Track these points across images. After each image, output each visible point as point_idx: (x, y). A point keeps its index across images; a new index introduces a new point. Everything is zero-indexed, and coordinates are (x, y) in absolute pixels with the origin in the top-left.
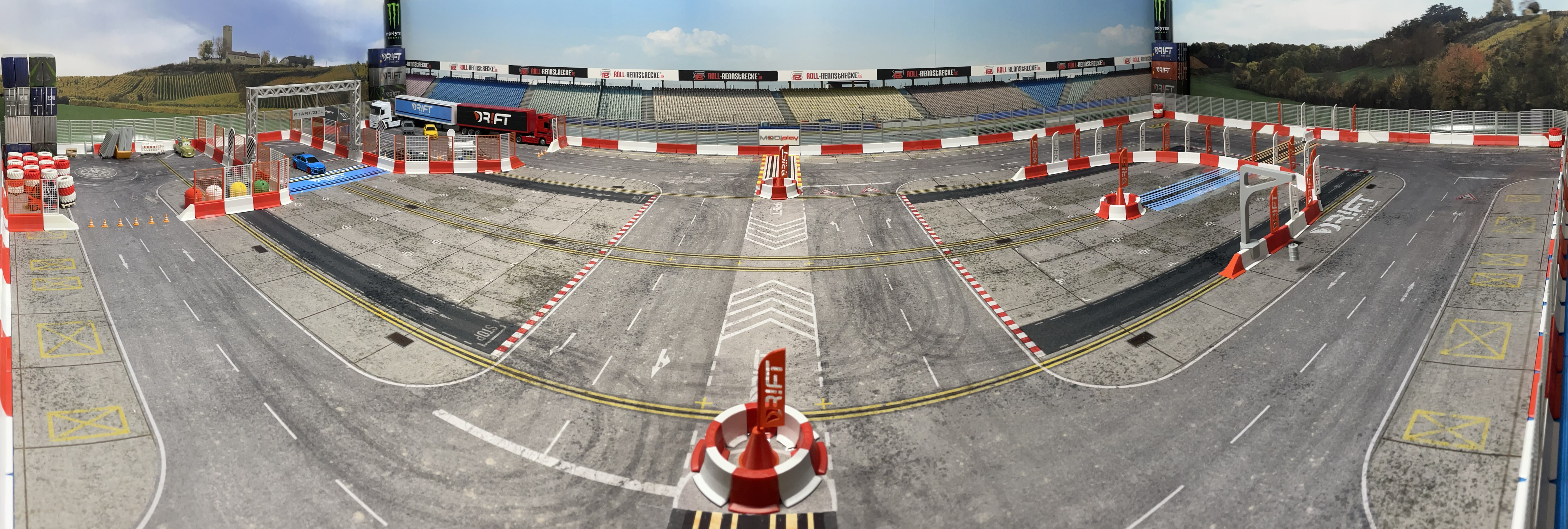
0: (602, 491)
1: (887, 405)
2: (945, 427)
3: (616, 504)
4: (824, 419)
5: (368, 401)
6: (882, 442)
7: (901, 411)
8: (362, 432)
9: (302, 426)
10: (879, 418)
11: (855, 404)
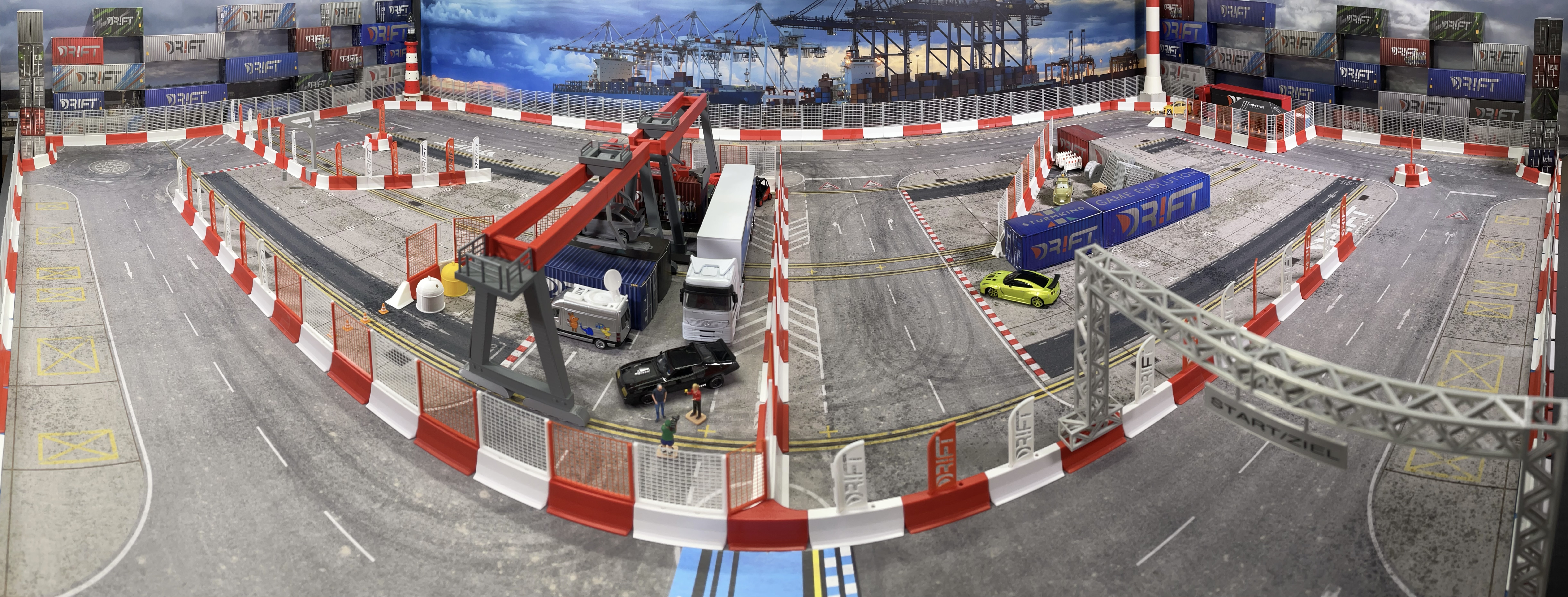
1: (892, 433)
5: (362, 426)
6: (890, 473)
7: (908, 440)
8: (354, 460)
9: (293, 452)
10: (886, 448)
11: (860, 432)
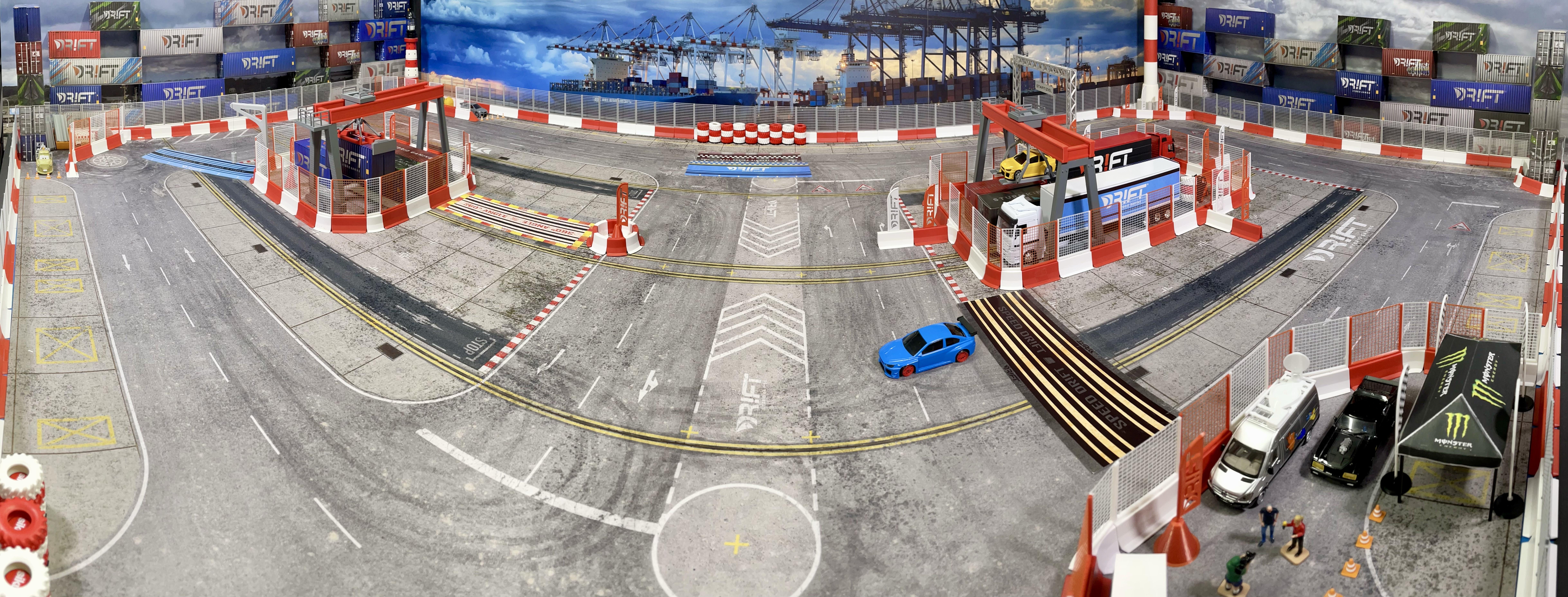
0: (581, 525)
1: (876, 440)
2: (935, 467)
3: (595, 540)
4: (811, 453)
5: (353, 417)
6: (870, 481)
7: (889, 448)
8: (344, 449)
9: (286, 441)
10: (867, 455)
11: (843, 438)
